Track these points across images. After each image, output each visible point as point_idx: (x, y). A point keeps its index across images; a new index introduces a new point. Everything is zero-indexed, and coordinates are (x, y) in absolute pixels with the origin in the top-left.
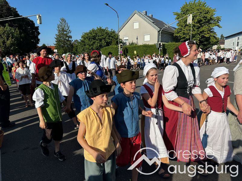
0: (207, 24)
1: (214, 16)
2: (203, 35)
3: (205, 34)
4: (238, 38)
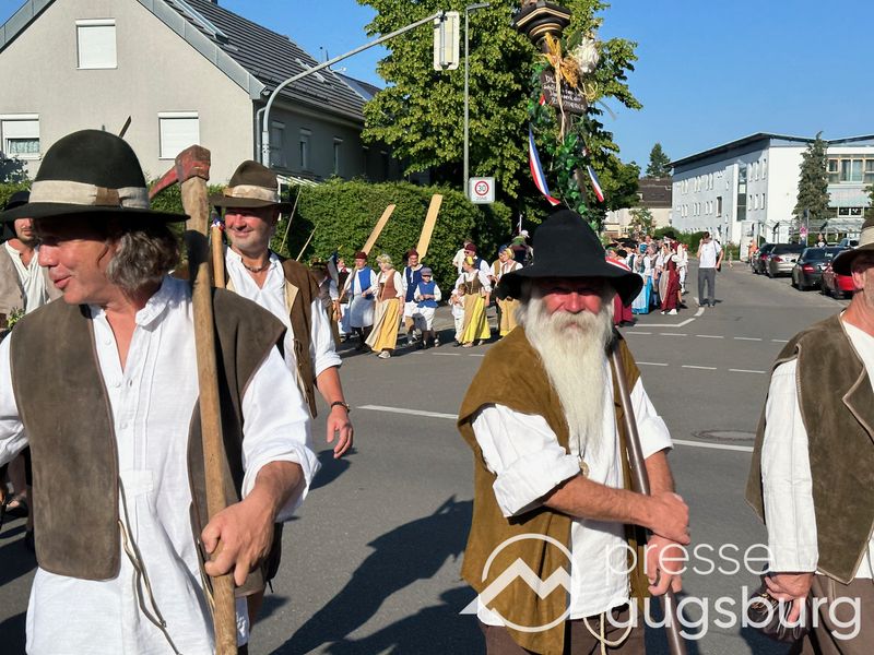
4: (741, 170)
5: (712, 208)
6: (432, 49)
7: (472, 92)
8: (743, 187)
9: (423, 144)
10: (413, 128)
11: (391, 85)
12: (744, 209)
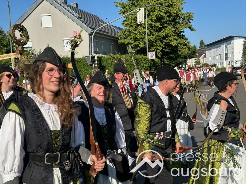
0: (173, 23)
1: (183, 12)
2: (167, 41)
3: (171, 41)
4: (226, 46)
5: (218, 57)
6: (137, 17)
7: (148, 29)
8: (226, 51)
9: (135, 43)
10: (132, 39)
11: (126, 28)
12: (227, 57)
